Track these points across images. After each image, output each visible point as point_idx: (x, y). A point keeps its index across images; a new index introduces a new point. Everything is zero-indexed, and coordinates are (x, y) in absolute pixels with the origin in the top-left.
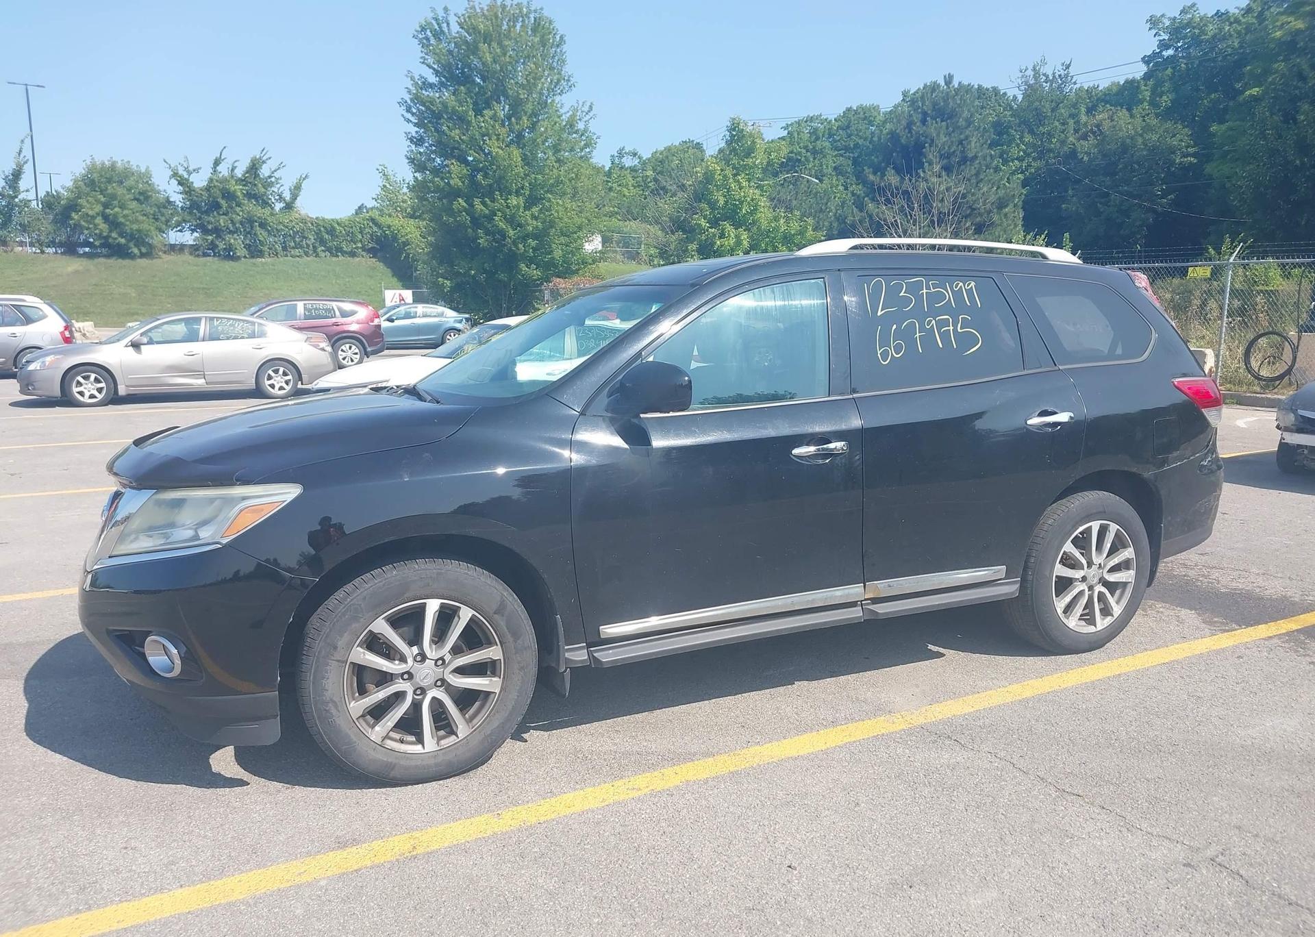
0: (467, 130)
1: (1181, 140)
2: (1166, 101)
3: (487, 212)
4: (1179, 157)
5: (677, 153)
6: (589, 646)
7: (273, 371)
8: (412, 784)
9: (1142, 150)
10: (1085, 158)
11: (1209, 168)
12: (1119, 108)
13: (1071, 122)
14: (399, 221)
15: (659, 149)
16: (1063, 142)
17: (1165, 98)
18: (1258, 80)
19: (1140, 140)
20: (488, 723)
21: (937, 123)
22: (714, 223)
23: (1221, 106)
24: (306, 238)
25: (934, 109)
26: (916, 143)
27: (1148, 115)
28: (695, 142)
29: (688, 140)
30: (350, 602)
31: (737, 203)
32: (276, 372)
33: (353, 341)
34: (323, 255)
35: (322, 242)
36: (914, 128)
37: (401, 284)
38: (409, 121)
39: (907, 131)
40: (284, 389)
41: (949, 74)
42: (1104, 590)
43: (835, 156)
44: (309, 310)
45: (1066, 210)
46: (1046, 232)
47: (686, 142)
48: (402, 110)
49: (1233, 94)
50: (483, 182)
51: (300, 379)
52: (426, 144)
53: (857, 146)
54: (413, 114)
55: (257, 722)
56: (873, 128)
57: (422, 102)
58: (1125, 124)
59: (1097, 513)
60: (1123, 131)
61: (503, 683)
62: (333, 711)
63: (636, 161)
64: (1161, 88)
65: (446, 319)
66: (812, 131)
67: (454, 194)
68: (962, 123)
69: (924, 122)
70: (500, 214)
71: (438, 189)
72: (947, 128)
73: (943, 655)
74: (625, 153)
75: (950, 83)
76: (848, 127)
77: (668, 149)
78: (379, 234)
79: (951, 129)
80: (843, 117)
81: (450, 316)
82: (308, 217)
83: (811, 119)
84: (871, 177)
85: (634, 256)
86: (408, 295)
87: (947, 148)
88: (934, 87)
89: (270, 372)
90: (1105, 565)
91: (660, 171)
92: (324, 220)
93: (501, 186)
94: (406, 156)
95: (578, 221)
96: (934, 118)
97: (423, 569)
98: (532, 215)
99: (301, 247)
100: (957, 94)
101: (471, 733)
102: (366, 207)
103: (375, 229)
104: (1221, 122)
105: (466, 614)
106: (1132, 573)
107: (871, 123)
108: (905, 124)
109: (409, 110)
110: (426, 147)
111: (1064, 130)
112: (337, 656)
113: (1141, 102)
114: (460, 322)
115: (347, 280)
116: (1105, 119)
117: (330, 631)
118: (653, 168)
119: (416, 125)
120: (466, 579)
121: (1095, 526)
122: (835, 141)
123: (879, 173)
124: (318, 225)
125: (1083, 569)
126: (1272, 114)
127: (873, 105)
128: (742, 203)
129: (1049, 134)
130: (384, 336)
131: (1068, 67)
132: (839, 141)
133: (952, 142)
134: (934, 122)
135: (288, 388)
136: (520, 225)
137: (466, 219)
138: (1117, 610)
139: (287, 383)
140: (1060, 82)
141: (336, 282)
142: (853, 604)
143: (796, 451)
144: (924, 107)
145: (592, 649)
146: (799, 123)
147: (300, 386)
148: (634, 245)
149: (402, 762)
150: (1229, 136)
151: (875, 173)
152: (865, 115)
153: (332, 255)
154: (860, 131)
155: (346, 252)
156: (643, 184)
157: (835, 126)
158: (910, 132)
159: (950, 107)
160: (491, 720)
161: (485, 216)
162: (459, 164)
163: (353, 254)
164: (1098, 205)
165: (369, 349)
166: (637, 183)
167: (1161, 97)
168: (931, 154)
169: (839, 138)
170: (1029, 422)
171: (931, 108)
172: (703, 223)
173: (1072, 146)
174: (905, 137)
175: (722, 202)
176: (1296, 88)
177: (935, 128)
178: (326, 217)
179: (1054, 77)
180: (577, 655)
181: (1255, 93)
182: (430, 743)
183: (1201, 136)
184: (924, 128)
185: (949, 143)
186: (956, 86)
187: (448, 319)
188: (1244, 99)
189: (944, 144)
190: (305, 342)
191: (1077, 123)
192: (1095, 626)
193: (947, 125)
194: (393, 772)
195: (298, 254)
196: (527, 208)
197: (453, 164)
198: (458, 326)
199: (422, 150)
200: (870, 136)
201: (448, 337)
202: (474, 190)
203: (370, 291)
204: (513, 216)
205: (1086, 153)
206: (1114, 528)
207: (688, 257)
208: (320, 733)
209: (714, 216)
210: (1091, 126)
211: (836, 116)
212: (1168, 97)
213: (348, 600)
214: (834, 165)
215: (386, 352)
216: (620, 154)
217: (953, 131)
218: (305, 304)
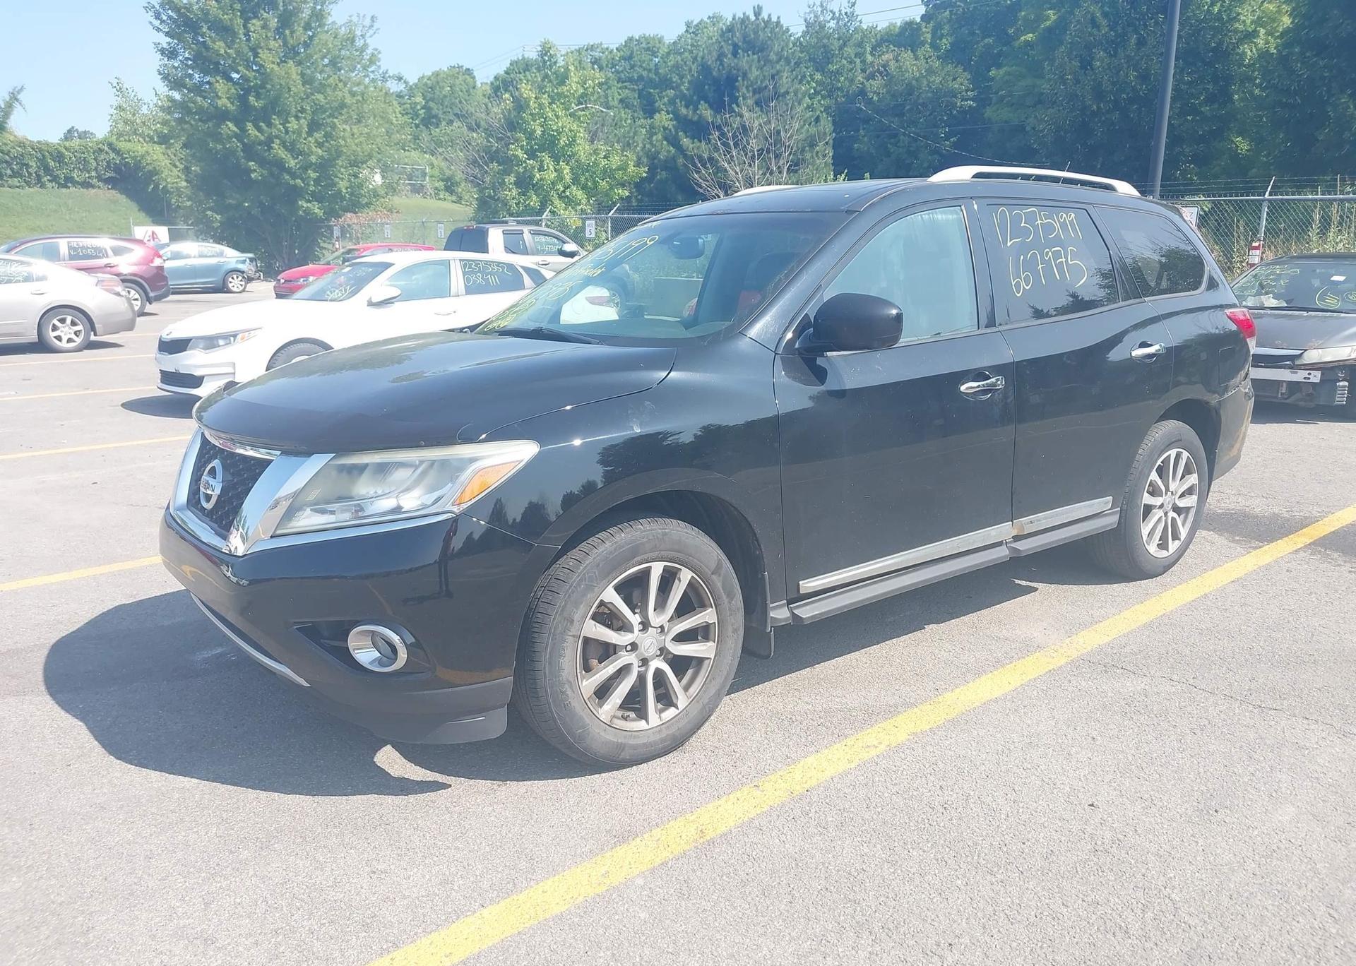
0: (233, 41)
1: (962, 84)
2: (945, 44)
3: (262, 138)
4: (960, 100)
5: (447, 79)
6: (789, 603)
7: (59, 320)
8: (636, 765)
9: (927, 92)
10: (875, 98)
11: (989, 112)
12: (903, 49)
13: (858, 61)
14: (142, 147)
15: (426, 74)
16: (852, 81)
17: (944, 40)
18: (1030, 26)
19: (925, 83)
20: (705, 692)
21: (748, 56)
22: (532, 154)
23: (995, 51)
24: (27, 165)
25: (744, 41)
26: (728, 77)
27: (930, 57)
28: (464, 68)
29: (456, 66)
30: (584, 569)
31: (555, 134)
32: (63, 321)
33: (134, 285)
34: (49, 185)
35: (47, 170)
36: (725, 60)
37: (151, 219)
38: (158, 30)
39: (718, 63)
40: (74, 341)
41: (758, 6)
42: (1175, 515)
43: (620, 88)
44: (75, 249)
45: (857, 150)
46: (846, 171)
47: (454, 67)
48: (150, 16)
49: (1008, 40)
50: (256, 104)
51: (93, 328)
52: (181, 58)
53: (641, 78)
54: (162, 22)
55: (484, 714)
56: (657, 60)
57: (176, 7)
58: (910, 65)
59: (1176, 441)
60: (909, 72)
61: (717, 646)
62: (569, 692)
63: (401, 87)
64: (941, 30)
65: (226, 259)
66: (593, 60)
67: (222, 116)
68: (773, 57)
69: (735, 54)
70: (277, 141)
71: (201, 110)
72: (759, 61)
73: (1036, 589)
74: (389, 77)
75: (759, 14)
76: (630, 57)
77: (437, 74)
78: (118, 162)
79: (762, 63)
80: (625, 46)
81: (231, 257)
82: (27, 139)
83: (592, 48)
84: (684, 111)
85: (418, 189)
86: (163, 232)
87: (759, 82)
88: (745, 20)
89: (55, 322)
90: (1176, 493)
91: (431, 98)
92: (47, 144)
93: (274, 108)
94: (159, 71)
95: (367, 148)
96: (745, 51)
97: (649, 530)
98: (316, 141)
99: (21, 176)
100: (766, 27)
101: (689, 704)
102: (77, 130)
103: (112, 155)
104: (999, 66)
105: (686, 576)
106: (1195, 497)
107: (654, 54)
108: (716, 56)
109: (157, 16)
110: (180, 61)
111: (852, 69)
112: (573, 631)
113: (923, 43)
114: (244, 262)
115: (84, 215)
116: (891, 60)
117: (565, 604)
118: (423, 94)
119: (167, 34)
120: (687, 539)
121: (1173, 453)
122: (617, 72)
123: (691, 107)
124: (41, 150)
125: (1162, 496)
126: (1071, 60)
127: (657, 35)
128: (559, 133)
129: (838, 72)
130: (169, 280)
131: (853, 5)
132: (622, 71)
133: (764, 76)
134: (746, 54)
135: (78, 340)
136: (301, 153)
137: (237, 146)
138: (1183, 533)
139: (76, 333)
140: (846, 20)
141: (70, 218)
142: (999, 544)
143: (963, 388)
144: (735, 39)
145: (791, 606)
146: (579, 51)
147: (93, 338)
148: (418, 177)
149: (632, 742)
150: (1007, 81)
151: (687, 107)
152: (649, 46)
153: (62, 186)
154: (644, 61)
155: (78, 183)
156: (412, 112)
157: (617, 56)
158: (722, 64)
159: (760, 39)
160: (708, 688)
161: (260, 143)
162: (225, 82)
163: (86, 185)
164: (889, 145)
165: (152, 294)
166: (404, 110)
167: (941, 40)
168: (744, 88)
169: (621, 69)
170: (1134, 354)
171: (742, 40)
172: (520, 153)
173: (860, 86)
174: (716, 69)
175: (539, 132)
176: (1091, 34)
177: (747, 62)
178: (50, 141)
179: (840, 14)
180: (779, 613)
181: (1030, 39)
182: (654, 719)
183: (979, 79)
184: (736, 61)
185: (761, 77)
186: (766, 18)
187: (230, 260)
188: (1019, 44)
189: (756, 78)
190: (96, 285)
191: (863, 62)
192: (1168, 551)
193: (759, 58)
194: (623, 754)
195: (18, 184)
196: (310, 133)
197: (217, 81)
198: (241, 266)
199: (176, 65)
200: (654, 68)
201: (230, 280)
202: (244, 113)
203: (113, 228)
204: (293, 143)
205: (875, 92)
206: (1185, 455)
207: (505, 190)
208: (553, 717)
209: (532, 147)
210: (878, 65)
211: (617, 46)
212: (947, 40)
213: (581, 568)
214: (620, 97)
215: (172, 297)
216: (383, 77)
217: (765, 65)
218: (69, 243)
